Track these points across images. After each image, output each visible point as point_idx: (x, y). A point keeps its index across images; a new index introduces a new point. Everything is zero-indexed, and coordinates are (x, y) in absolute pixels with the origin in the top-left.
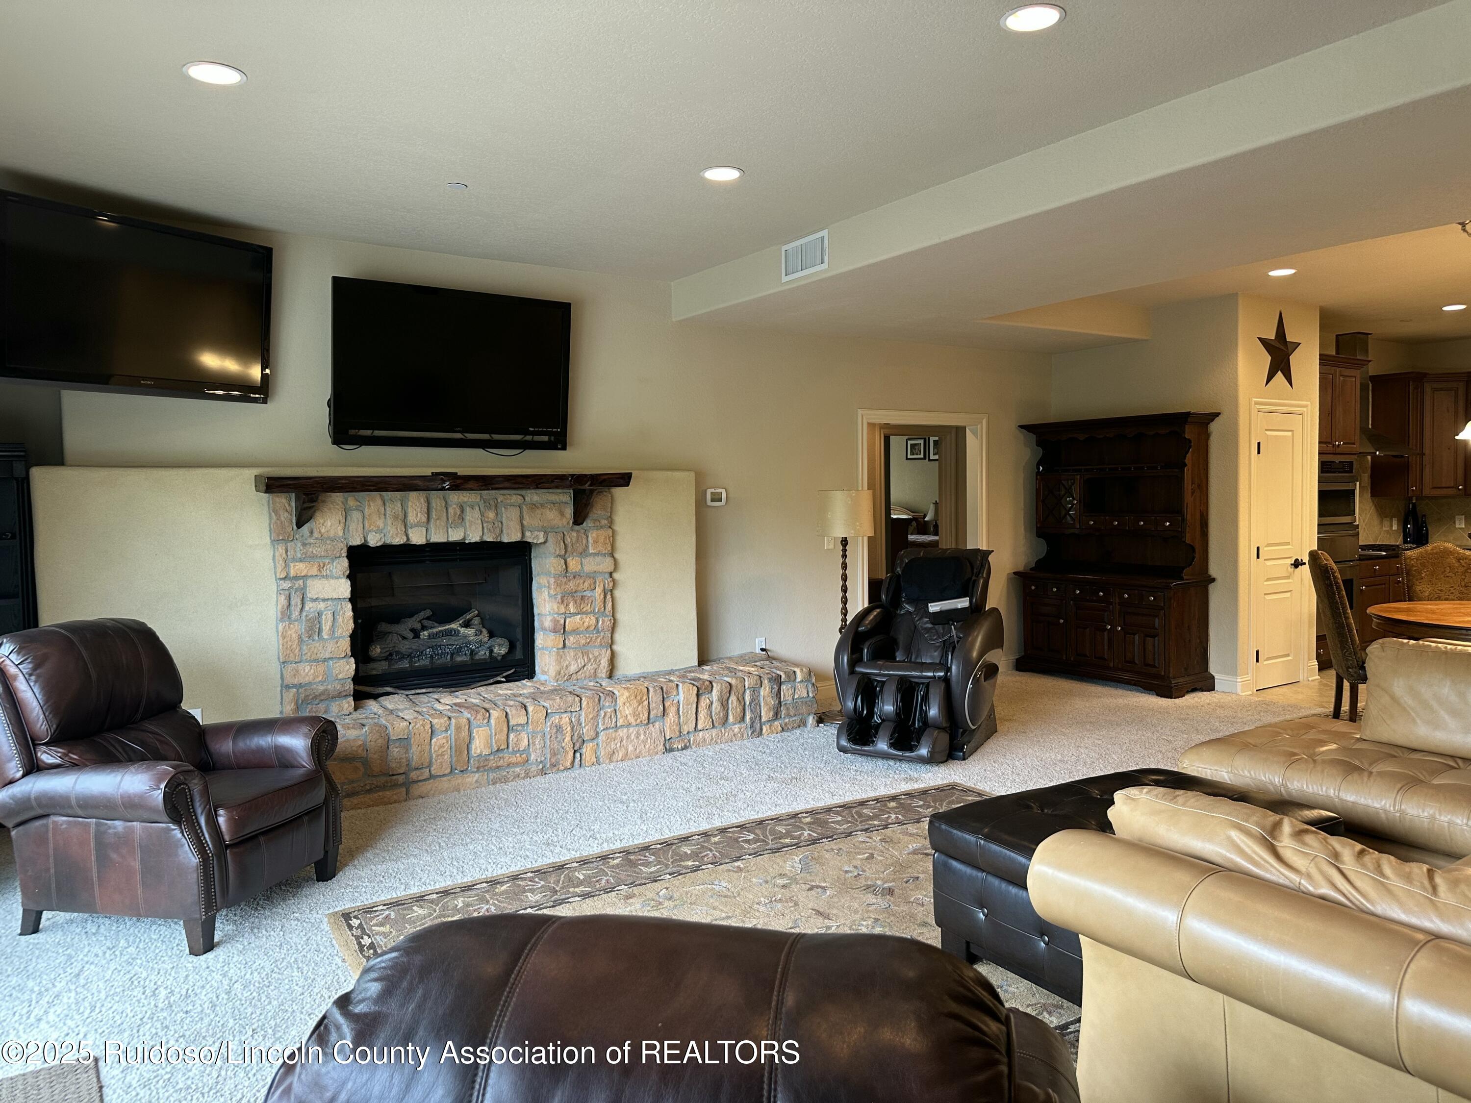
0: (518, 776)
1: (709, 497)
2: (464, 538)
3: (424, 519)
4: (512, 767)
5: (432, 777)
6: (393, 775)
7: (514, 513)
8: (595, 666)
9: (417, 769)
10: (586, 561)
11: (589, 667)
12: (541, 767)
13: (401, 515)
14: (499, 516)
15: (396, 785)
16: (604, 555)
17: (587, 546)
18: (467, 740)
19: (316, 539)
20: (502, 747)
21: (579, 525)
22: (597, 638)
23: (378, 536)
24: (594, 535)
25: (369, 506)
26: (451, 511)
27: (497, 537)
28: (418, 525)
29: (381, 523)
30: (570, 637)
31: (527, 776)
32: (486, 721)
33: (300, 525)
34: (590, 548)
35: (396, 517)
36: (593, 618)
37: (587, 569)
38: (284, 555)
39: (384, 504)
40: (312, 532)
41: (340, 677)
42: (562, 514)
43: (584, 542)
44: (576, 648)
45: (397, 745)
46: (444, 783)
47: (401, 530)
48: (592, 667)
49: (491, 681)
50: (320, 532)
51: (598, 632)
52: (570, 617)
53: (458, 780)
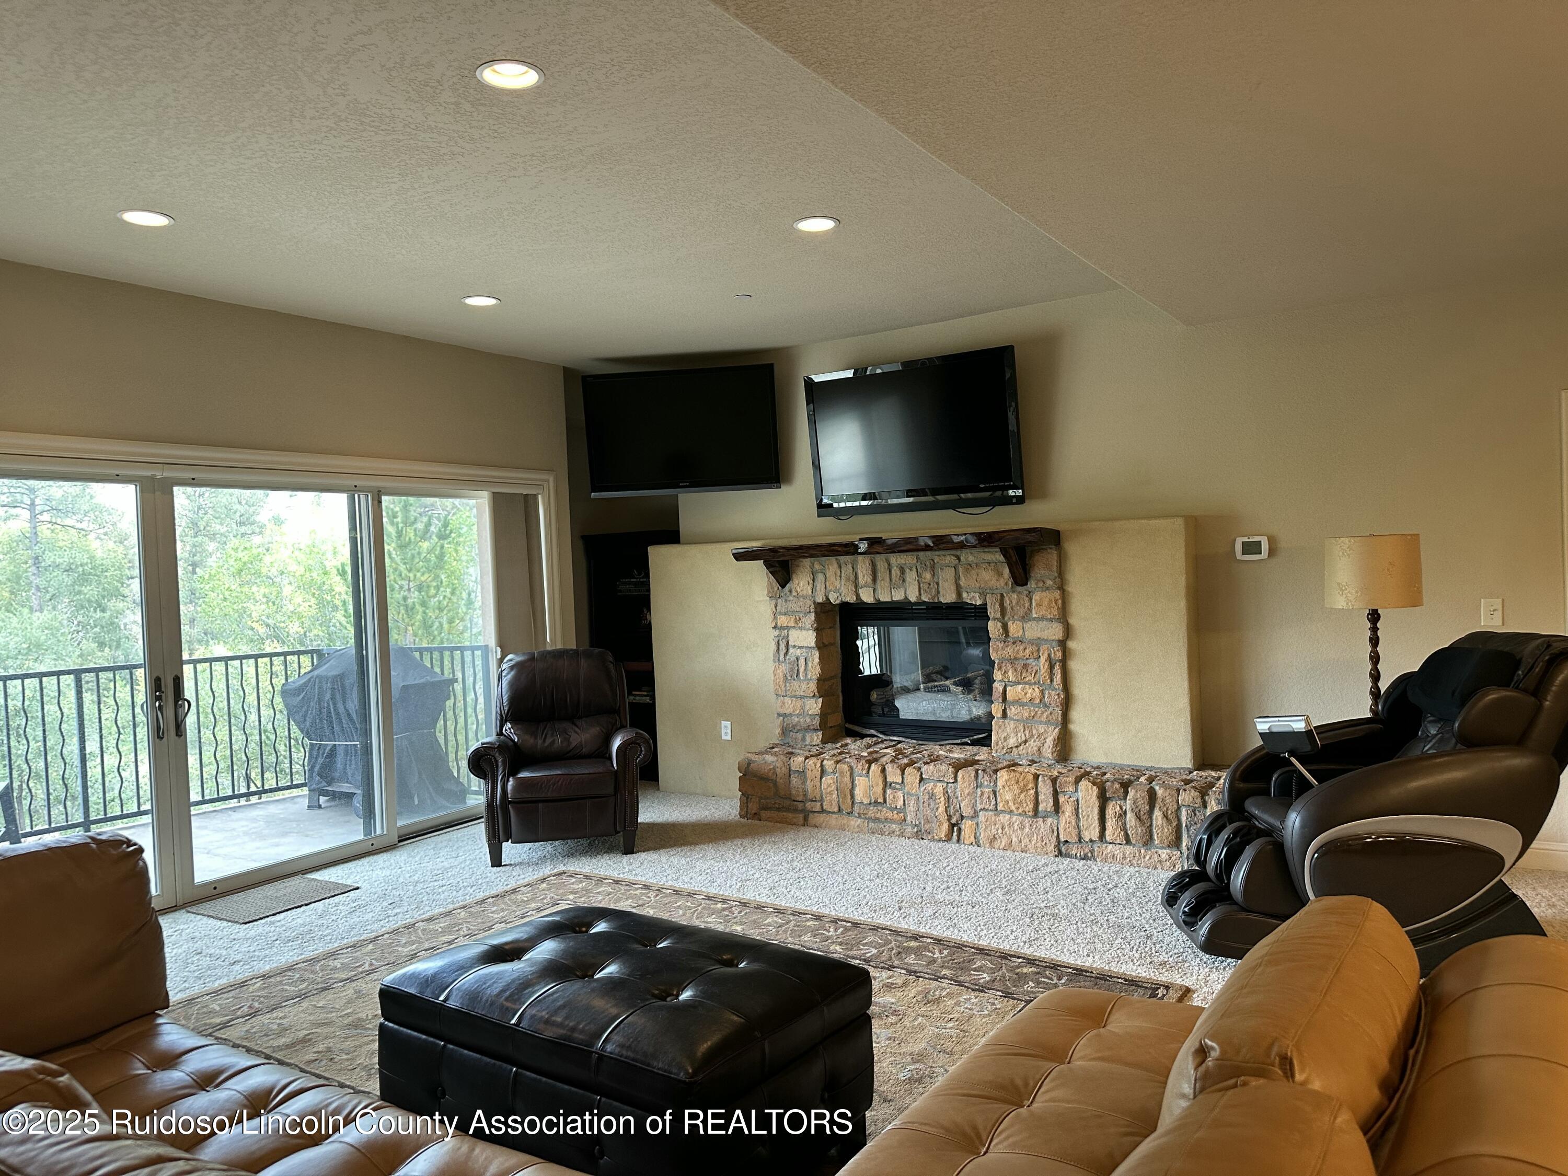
0: (893, 832)
1: (1238, 548)
2: (906, 598)
3: (870, 581)
4: (890, 823)
5: (823, 811)
6: (794, 801)
7: (949, 574)
8: (1039, 744)
9: (812, 801)
10: (1027, 626)
11: (1031, 743)
12: (915, 830)
13: (852, 577)
14: (936, 577)
15: (796, 810)
16: (1051, 620)
17: (1030, 610)
18: (850, 785)
19: (794, 596)
20: (879, 801)
21: (1022, 585)
22: (1043, 713)
23: (835, 595)
24: (1037, 597)
25: (829, 569)
26: (893, 572)
27: (933, 598)
28: (866, 586)
29: (837, 584)
30: (1012, 707)
31: (902, 835)
32: (864, 772)
33: (783, 586)
34: (1034, 612)
35: (848, 579)
36: (1036, 689)
37: (1029, 634)
38: (774, 609)
39: (840, 567)
40: (790, 591)
41: (810, 713)
42: (1000, 574)
43: (1027, 605)
44: (1018, 720)
45: (796, 775)
46: (833, 820)
47: (852, 590)
48: (1035, 744)
49: (959, 741)
50: (797, 591)
51: (1046, 706)
52: (1012, 686)
53: (844, 820)
